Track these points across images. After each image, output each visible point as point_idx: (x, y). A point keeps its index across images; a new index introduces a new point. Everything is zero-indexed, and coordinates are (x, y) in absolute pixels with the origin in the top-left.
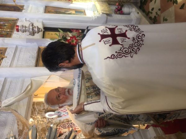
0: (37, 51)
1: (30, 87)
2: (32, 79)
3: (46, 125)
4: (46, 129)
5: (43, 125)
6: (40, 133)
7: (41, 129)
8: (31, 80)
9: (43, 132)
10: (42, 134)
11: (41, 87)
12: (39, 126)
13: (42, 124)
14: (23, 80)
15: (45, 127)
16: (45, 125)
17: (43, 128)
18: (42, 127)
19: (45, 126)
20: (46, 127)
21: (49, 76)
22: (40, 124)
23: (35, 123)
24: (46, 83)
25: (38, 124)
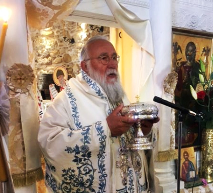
0: (208, 31)
1: (131, 17)
2: (148, 22)
3: (75, 62)
4: (68, 64)
5: (75, 58)
6: (62, 54)
7: (68, 55)
8: (147, 20)
9: (63, 58)
10: (61, 56)
11: (133, 40)
12: (73, 50)
13: (77, 56)
14: (147, 5)
15: (71, 61)
16: (75, 60)
17: (70, 58)
18: (71, 56)
19: (73, 61)
20: (72, 63)
21: (152, 53)
22: (77, 53)
23: (79, 43)
24: (140, 50)
25: (77, 48)
